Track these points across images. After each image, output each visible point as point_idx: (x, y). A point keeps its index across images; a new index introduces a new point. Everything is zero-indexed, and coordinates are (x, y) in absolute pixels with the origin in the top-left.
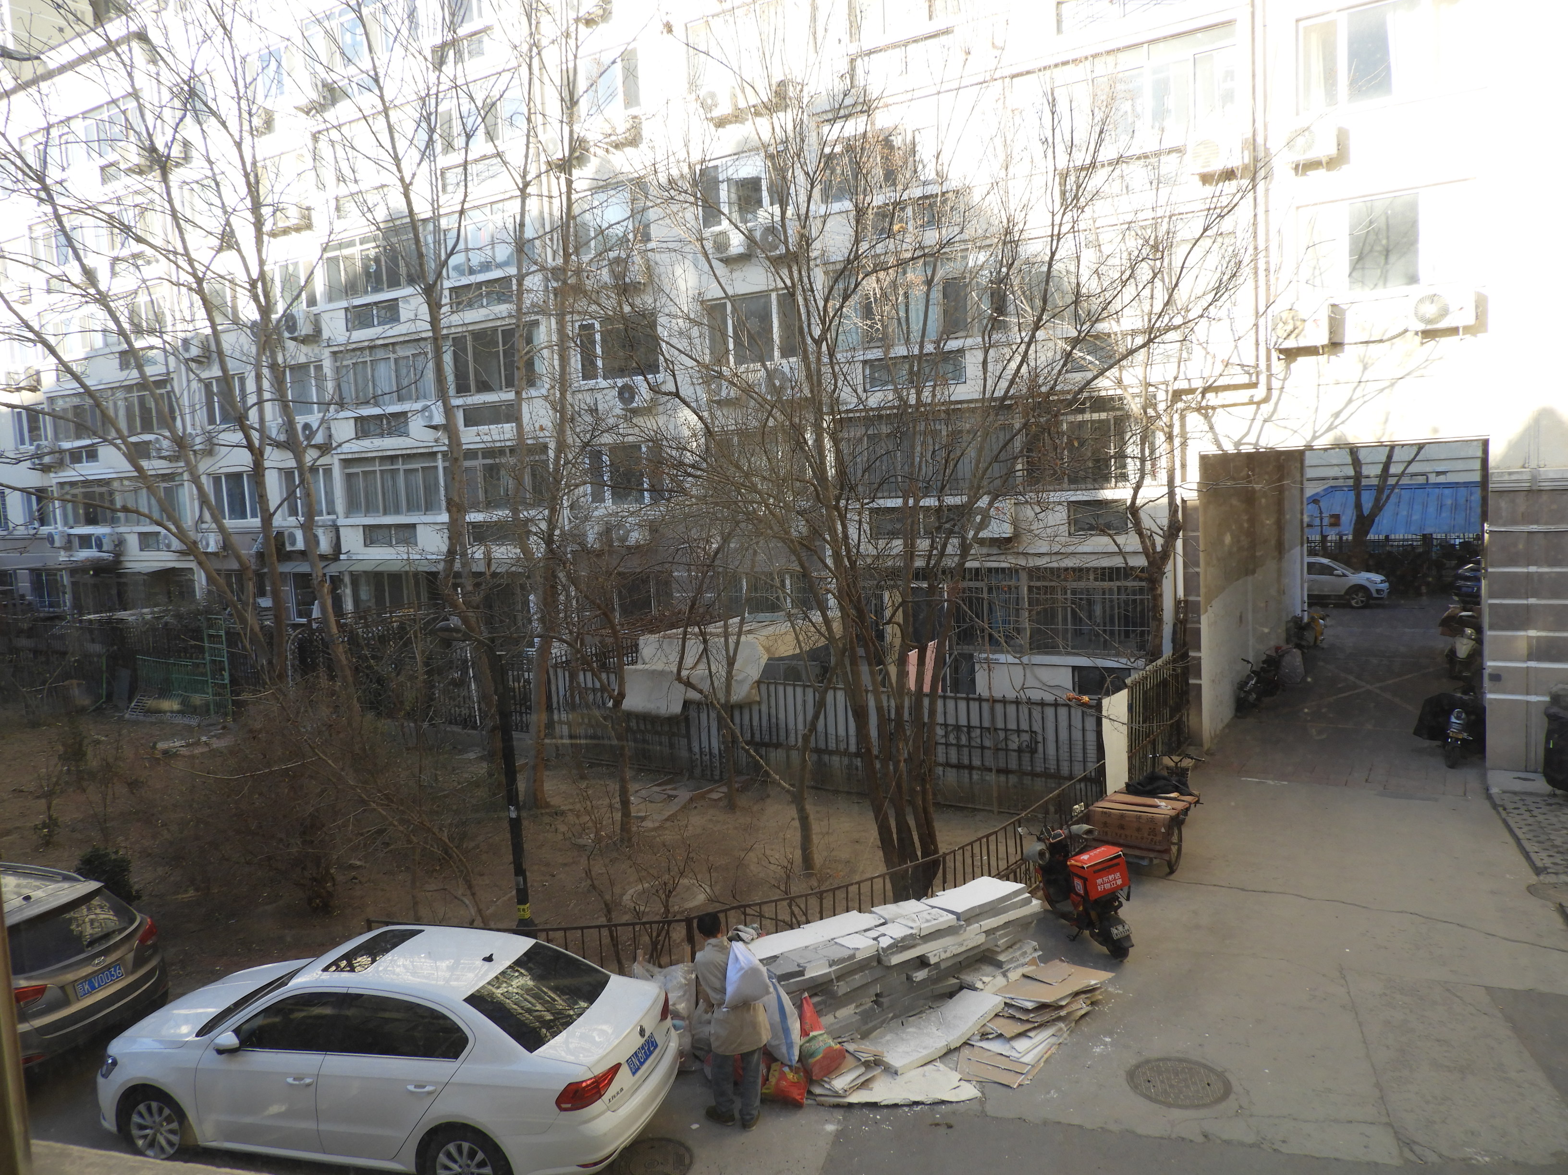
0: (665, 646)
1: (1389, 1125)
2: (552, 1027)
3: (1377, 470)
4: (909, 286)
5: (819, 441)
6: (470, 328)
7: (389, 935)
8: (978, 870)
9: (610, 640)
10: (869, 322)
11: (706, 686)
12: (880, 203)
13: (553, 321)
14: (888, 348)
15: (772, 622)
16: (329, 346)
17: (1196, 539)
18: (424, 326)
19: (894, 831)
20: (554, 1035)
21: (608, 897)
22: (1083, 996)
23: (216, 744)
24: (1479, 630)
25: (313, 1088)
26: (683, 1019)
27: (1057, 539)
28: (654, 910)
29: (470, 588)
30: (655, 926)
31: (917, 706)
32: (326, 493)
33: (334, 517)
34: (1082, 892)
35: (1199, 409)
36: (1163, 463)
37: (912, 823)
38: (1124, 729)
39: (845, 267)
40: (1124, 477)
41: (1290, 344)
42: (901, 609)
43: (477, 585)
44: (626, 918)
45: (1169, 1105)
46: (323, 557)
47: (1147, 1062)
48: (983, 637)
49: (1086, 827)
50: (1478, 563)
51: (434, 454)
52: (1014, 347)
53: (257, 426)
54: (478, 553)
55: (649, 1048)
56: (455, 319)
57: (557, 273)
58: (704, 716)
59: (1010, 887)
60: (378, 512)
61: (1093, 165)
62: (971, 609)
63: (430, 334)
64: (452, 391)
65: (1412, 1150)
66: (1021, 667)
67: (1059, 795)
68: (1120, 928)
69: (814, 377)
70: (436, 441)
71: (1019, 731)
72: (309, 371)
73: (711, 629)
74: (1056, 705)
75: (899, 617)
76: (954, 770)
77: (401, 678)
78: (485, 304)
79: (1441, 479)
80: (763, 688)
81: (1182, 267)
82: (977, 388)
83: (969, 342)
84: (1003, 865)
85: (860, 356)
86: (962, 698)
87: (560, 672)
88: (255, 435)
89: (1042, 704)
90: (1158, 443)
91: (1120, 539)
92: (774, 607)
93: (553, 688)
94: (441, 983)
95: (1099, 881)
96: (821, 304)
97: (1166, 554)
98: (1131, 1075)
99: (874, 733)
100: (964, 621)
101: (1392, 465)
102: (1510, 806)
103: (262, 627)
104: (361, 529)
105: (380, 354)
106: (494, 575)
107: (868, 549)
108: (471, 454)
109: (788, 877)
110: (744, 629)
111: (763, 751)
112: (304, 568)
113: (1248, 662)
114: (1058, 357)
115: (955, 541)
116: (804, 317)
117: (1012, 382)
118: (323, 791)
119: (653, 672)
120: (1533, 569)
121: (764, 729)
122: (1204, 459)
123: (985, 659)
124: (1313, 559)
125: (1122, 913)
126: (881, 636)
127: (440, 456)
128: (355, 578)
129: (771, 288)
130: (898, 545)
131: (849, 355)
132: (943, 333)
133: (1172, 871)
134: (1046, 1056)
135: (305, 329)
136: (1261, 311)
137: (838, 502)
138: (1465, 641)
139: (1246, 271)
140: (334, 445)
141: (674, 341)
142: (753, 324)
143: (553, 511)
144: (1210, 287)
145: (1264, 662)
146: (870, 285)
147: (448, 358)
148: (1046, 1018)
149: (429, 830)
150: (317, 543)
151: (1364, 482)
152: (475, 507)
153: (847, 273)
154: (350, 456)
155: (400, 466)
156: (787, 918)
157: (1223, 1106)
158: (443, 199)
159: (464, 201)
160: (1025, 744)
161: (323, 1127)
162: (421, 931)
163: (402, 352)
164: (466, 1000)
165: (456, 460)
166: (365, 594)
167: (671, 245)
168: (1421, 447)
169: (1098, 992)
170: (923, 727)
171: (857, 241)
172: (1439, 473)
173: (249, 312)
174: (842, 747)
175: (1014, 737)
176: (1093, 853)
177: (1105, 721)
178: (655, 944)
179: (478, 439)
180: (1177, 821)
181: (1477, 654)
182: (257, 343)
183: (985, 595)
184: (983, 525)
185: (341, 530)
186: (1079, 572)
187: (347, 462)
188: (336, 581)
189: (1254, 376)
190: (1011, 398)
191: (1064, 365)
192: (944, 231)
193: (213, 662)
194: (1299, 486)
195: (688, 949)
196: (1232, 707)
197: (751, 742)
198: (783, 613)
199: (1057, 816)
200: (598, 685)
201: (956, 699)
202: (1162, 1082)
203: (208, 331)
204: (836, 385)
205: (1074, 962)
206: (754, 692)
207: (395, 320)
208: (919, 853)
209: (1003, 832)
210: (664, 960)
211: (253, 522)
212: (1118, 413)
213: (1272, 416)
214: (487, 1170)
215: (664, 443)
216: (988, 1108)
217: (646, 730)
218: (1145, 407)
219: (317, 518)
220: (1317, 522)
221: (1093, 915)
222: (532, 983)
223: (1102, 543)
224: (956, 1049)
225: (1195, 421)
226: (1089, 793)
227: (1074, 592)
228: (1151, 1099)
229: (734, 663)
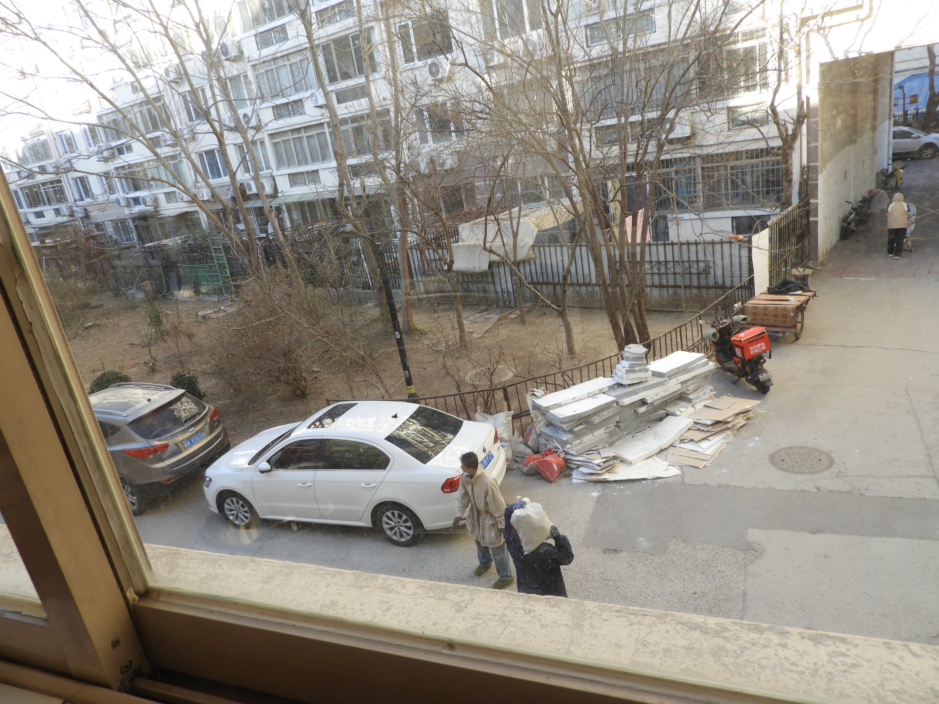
0: (475, 229)
1: (934, 477)
2: (434, 450)
5: (560, 85)
6: (332, 37)
7: (340, 407)
8: (675, 347)
9: (441, 229)
11: (501, 252)
13: (382, 24)
14: (601, 14)
15: (539, 208)
16: (249, 61)
17: (816, 123)
18: (303, 40)
20: (436, 454)
21: (457, 378)
22: (742, 415)
23: (230, 310)
25: (312, 487)
26: (507, 441)
27: (722, 133)
28: (484, 384)
29: (355, 206)
30: (485, 393)
31: (633, 252)
32: (263, 156)
33: (271, 171)
34: (740, 356)
35: (818, 30)
36: (793, 72)
37: (633, 323)
38: (767, 254)
40: (765, 85)
42: (620, 191)
43: (359, 204)
44: (468, 389)
45: (795, 473)
46: (268, 196)
47: (783, 449)
48: (673, 204)
49: (742, 316)
51: (322, 124)
53: (216, 119)
54: (357, 183)
55: (489, 458)
56: (322, 33)
58: (502, 270)
59: (695, 356)
60: (295, 164)
62: (664, 186)
63: (308, 45)
64: (326, 81)
66: (700, 221)
67: (724, 299)
68: (765, 375)
69: (555, 42)
70: (322, 115)
71: (698, 261)
72: (240, 80)
73: (501, 216)
74: (722, 243)
75: (619, 197)
76: (657, 289)
77: (324, 264)
78: (338, 19)
80: (536, 249)
82: (664, 34)
83: (658, 1)
84: (690, 343)
85: (584, 22)
86: (660, 244)
87: (414, 251)
88: (216, 125)
89: (713, 243)
90: (790, 59)
91: (764, 129)
92: (538, 198)
93: (412, 262)
94: (371, 430)
95: (751, 348)
97: (795, 136)
98: (772, 458)
100: (661, 195)
103: (242, 242)
104: (287, 176)
105: (280, 63)
106: (368, 196)
107: (596, 154)
108: (344, 121)
109: (560, 360)
110: (522, 214)
111: (539, 287)
112: (258, 204)
113: (850, 203)
115: (653, 143)
117: (689, 25)
118: (291, 332)
119: (469, 246)
121: (539, 274)
122: (822, 65)
123: (675, 218)
124: (897, 129)
125: (765, 366)
126: (607, 209)
127: (325, 125)
128: (289, 207)
130: (615, 150)
131: (576, 22)
133: (797, 339)
134: (719, 450)
135: (233, 53)
137: (575, 125)
140: (263, 125)
141: (460, 28)
142: (511, 9)
143: (398, 152)
145: (860, 202)
147: (321, 59)
148: (719, 429)
149: (352, 349)
150: (264, 188)
152: (351, 154)
154: (274, 131)
155: (303, 134)
156: (561, 383)
157: (828, 472)
160: (702, 269)
161: (321, 506)
162: (357, 404)
163: (293, 60)
164: (386, 439)
165: (336, 126)
166: (296, 215)
169: (751, 412)
170: (637, 264)
173: (199, 47)
174: (587, 281)
175: (695, 266)
176: (747, 332)
177: (754, 250)
178: (486, 403)
179: (347, 111)
180: (801, 308)
182: (207, 65)
183: (673, 176)
184: (671, 129)
185: (276, 178)
186: (737, 155)
187: (272, 136)
188: (279, 209)
189: (860, 0)
190: (688, 38)
191: (725, 9)
193: (219, 264)
194: (889, 77)
195: (505, 403)
196: (838, 233)
197: (532, 283)
198: (545, 202)
199: (724, 311)
200: (437, 257)
201: (657, 245)
202: (791, 460)
203: (177, 61)
204: (569, 44)
205: (736, 396)
206: (531, 252)
207: (286, 39)
208: (638, 340)
209: (690, 324)
210: (492, 411)
211: (226, 179)
212: (762, 40)
213: (871, 29)
214: (409, 524)
215: (462, 99)
216: (686, 480)
217: (468, 282)
218: (781, 34)
219: (260, 173)
220: (901, 102)
221: (747, 369)
222: (420, 428)
223: (752, 133)
224: (665, 449)
225: (816, 39)
226: (744, 296)
227: (732, 168)
228: (784, 470)
229: (517, 236)
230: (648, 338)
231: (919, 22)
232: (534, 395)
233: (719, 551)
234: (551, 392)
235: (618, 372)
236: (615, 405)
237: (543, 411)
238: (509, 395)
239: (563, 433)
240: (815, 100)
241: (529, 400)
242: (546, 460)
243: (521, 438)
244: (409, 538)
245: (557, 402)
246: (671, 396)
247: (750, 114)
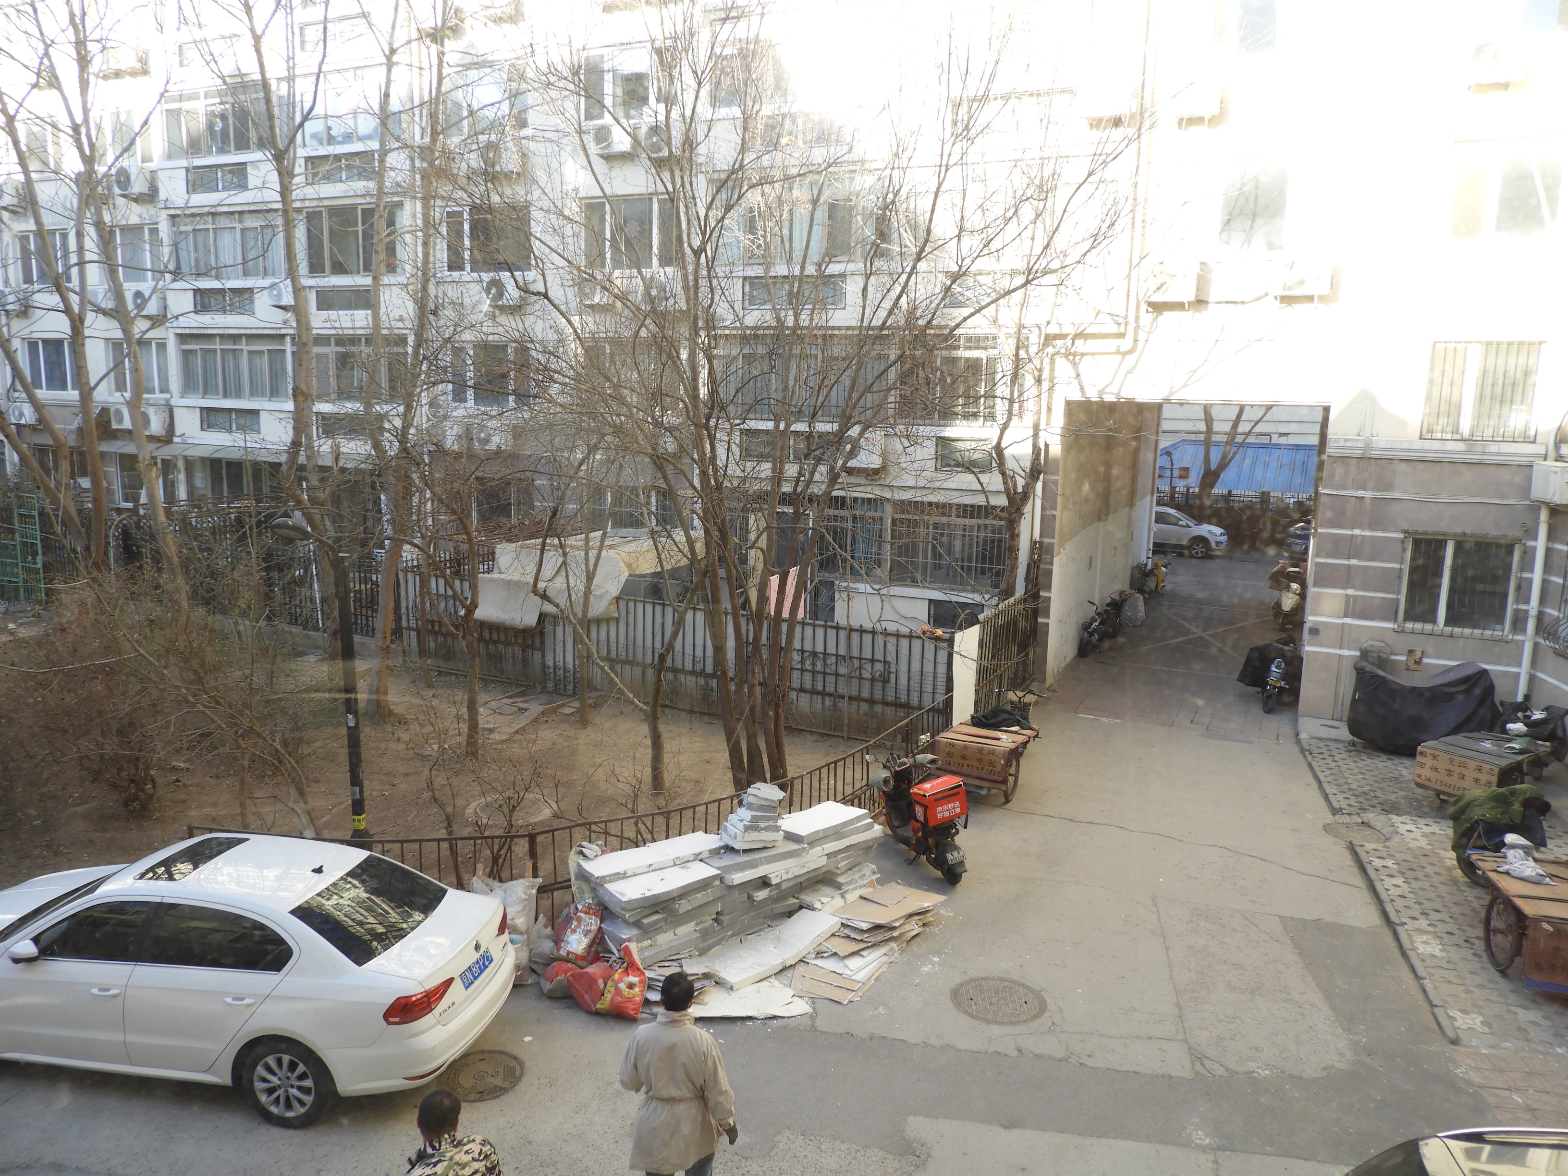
0: (522, 557)
1: (1185, 1040)
2: (384, 940)
3: (1227, 427)
4: (794, 203)
5: (692, 356)
6: (326, 203)
7: (214, 842)
8: (824, 794)
9: (464, 547)
10: (751, 237)
11: (562, 600)
12: (770, 114)
13: (419, 204)
14: (768, 266)
15: (636, 539)
16: (166, 208)
17: (1056, 483)
18: (272, 196)
19: (745, 753)
20: (386, 948)
21: (449, 809)
22: (916, 918)
23: (24, 633)
24: (1304, 585)
25: (120, 999)
26: (521, 933)
27: (925, 473)
28: (496, 825)
29: (315, 483)
30: (497, 841)
31: (775, 631)
32: (159, 368)
33: (167, 396)
34: (922, 819)
35: (1066, 356)
36: (1030, 405)
37: (763, 747)
38: (974, 666)
39: (729, 177)
40: (991, 417)
41: (1158, 298)
42: (765, 534)
43: (322, 480)
44: (467, 831)
45: (988, 1022)
46: (152, 438)
47: (973, 980)
48: (845, 568)
49: (930, 757)
50: (1308, 522)
51: (282, 336)
52: (896, 277)
53: (77, 289)
54: (325, 446)
55: (484, 962)
56: (310, 192)
57: (426, 152)
58: (559, 630)
59: (854, 812)
60: (217, 393)
61: (985, 98)
62: (835, 540)
63: (279, 206)
64: (303, 267)
65: (1202, 1064)
66: (878, 598)
67: (907, 725)
68: (955, 854)
69: (692, 289)
70: (285, 322)
71: (873, 661)
72: (143, 232)
73: (571, 541)
74: (911, 637)
75: (763, 542)
76: (808, 695)
77: (236, 575)
78: (344, 178)
79: (1283, 440)
80: (622, 604)
81: (1065, 211)
82: (855, 315)
83: (851, 267)
84: (849, 790)
85: (739, 271)
86: (820, 626)
87: (410, 576)
88: (74, 299)
89: (898, 635)
90: (1026, 386)
91: (984, 478)
92: (637, 523)
93: (403, 594)
94: (266, 893)
95: (939, 809)
96: (702, 213)
97: (1026, 496)
98: (955, 994)
99: (731, 655)
100: (828, 550)
101: (1241, 424)
102: (1316, 751)
103: (80, 512)
104: (198, 410)
105: (224, 222)
106: (343, 470)
107: (734, 470)
108: (321, 340)
109: (636, 795)
110: (606, 543)
111: (618, 668)
112: (130, 449)
113: (1094, 604)
114: (937, 290)
115: (823, 469)
116: (684, 225)
117: (890, 313)
118: (144, 689)
119: (509, 582)
120: (1357, 532)
121: (621, 645)
122: (1068, 403)
123: (846, 587)
124: (1161, 509)
125: (958, 840)
126: (744, 560)
127: (288, 339)
128: (189, 464)
129: (650, 191)
130: (766, 468)
131: (728, 269)
132: (827, 254)
133: (1007, 801)
134: (877, 974)
135: (138, 187)
136: (1135, 263)
137: (708, 420)
138: (1291, 595)
139: (1123, 222)
140: (169, 316)
141: (546, 238)
142: (632, 229)
143: (408, 407)
144: (1089, 233)
145: (1108, 605)
146: (754, 198)
147: (300, 233)
148: (880, 938)
149: (259, 735)
150: (147, 421)
151: (1215, 438)
152: (323, 397)
153: (730, 184)
154: (187, 331)
155: (243, 346)
156: (632, 835)
157: (1037, 1023)
158: (299, 56)
159: (322, 62)
160: (878, 674)
161: (131, 1038)
162: (248, 840)
163: (251, 222)
164: (293, 912)
165: (304, 344)
166: (201, 480)
167: (547, 135)
168: (1269, 408)
169: (930, 914)
170: (779, 651)
171: (744, 149)
172: (1282, 435)
173: (73, 164)
174: (698, 668)
175: (868, 667)
176: (935, 782)
177: (956, 657)
178: (495, 860)
179: (328, 325)
180: (1016, 754)
181: (1299, 609)
182: (80, 196)
183: (850, 525)
184: (852, 454)
185: (175, 410)
186: (943, 508)
187: (183, 338)
188: (168, 466)
189: (1123, 326)
190: (888, 328)
191: (943, 299)
192: (832, 149)
193: (24, 544)
194: (1154, 437)
195: (529, 864)
196: (1076, 647)
197: (608, 659)
198: (646, 530)
199: (904, 744)
200: (450, 593)
201: (814, 626)
202: (983, 1000)
203: (21, 178)
204: (712, 301)
205: (910, 885)
206: (613, 607)
207: (243, 186)
208: (768, 776)
209: (851, 759)
210: (505, 874)
211: (72, 395)
212: (991, 352)
213: (1134, 367)
214: (308, 1083)
215: (529, 345)
216: (819, 1023)
217: (499, 641)
218: (1018, 348)
219: (145, 396)
220: (1168, 473)
221: (931, 841)
222: (365, 895)
223: (966, 480)
224: (791, 966)
225: (1063, 367)
226: (936, 723)
227: (936, 526)
228: (972, 1016)
229: (593, 578)
230: (784, 775)
231: (1195, 371)
232: (582, 853)
233: (858, 1155)
234: (613, 850)
235: (730, 827)
236: (717, 883)
237: (594, 884)
238: (539, 850)
239: (623, 925)
240: (1056, 450)
241: (573, 860)
242: (587, 973)
243: (549, 928)
244: (302, 1110)
245: (620, 870)
246: (810, 876)
247: (967, 453)
